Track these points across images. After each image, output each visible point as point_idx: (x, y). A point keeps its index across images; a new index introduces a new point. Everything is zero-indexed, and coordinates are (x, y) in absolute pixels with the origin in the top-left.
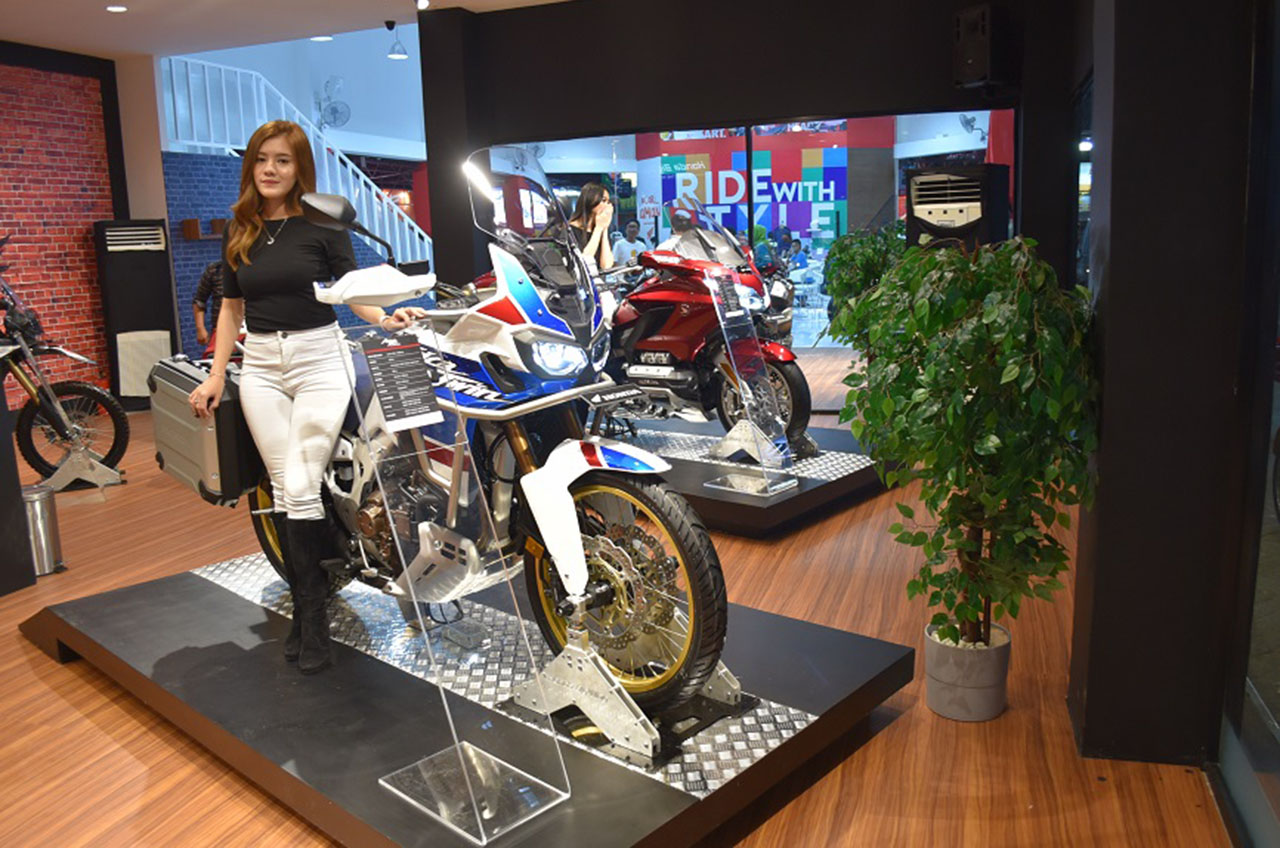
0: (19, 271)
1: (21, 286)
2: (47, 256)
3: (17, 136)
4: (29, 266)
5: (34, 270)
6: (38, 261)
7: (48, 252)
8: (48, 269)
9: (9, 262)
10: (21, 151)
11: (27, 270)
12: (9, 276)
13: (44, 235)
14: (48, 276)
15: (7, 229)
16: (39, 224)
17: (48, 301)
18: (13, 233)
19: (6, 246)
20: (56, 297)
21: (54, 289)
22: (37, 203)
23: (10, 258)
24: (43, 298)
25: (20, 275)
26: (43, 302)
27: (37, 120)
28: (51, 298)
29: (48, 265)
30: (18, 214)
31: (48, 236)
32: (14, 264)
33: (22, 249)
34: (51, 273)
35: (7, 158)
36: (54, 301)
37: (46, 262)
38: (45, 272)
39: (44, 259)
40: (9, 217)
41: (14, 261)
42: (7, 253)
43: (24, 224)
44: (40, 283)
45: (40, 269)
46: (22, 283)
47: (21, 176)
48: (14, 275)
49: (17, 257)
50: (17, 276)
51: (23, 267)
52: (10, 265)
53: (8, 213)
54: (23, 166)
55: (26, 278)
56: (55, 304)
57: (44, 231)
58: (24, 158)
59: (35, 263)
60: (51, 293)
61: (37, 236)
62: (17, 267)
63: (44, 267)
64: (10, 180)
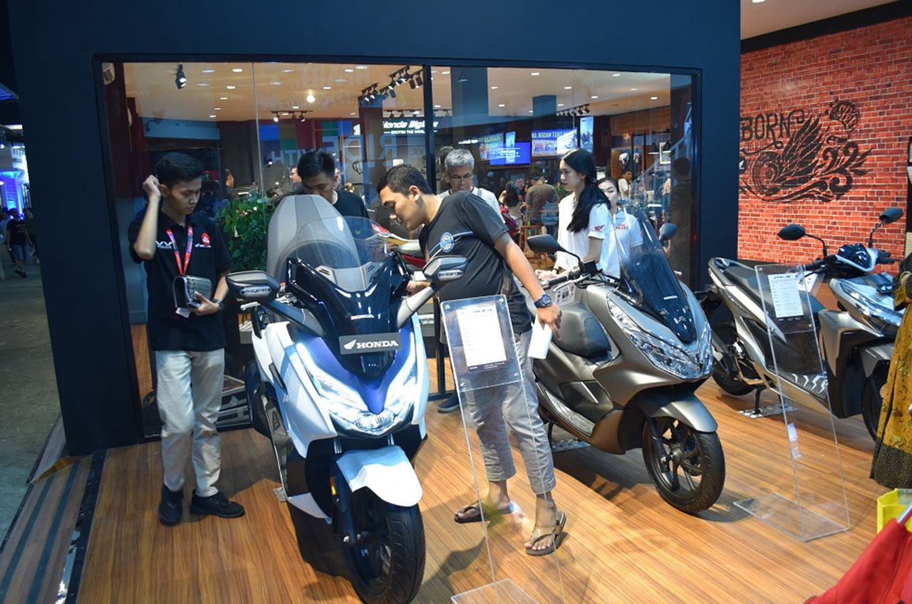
0: (875, 175)
1: (874, 186)
2: (897, 165)
3: (887, 74)
4: (882, 172)
5: (886, 175)
6: (890, 168)
7: (900, 161)
8: (897, 174)
9: (868, 168)
10: (889, 85)
11: (880, 174)
12: (867, 178)
13: (898, 149)
14: (896, 180)
15: (870, 144)
16: (895, 140)
17: (893, 199)
18: (874, 147)
19: (868, 157)
20: (899, 196)
21: (900, 190)
22: (896, 124)
23: (870, 165)
24: (889, 196)
25: (875, 178)
26: (889, 199)
27: (905, 58)
28: (895, 197)
29: (898, 172)
30: (880, 133)
31: (901, 149)
32: (872, 170)
33: (879, 159)
34: (899, 178)
35: (877, 92)
36: (898, 199)
37: (896, 169)
38: (894, 177)
39: (894, 167)
40: (874, 136)
41: (871, 168)
42: (868, 162)
43: (884, 141)
44: (889, 185)
45: (891, 174)
46: (875, 184)
47: (886, 104)
48: (870, 178)
49: (875, 165)
50: (872, 178)
51: (878, 173)
52: (869, 170)
53: (872, 133)
54: (889, 96)
55: (878, 181)
56: (898, 202)
57: (899, 145)
58: (890, 91)
59: (888, 170)
60: (897, 193)
61: (893, 149)
62: (873, 172)
63: (894, 172)
64: (878, 109)
